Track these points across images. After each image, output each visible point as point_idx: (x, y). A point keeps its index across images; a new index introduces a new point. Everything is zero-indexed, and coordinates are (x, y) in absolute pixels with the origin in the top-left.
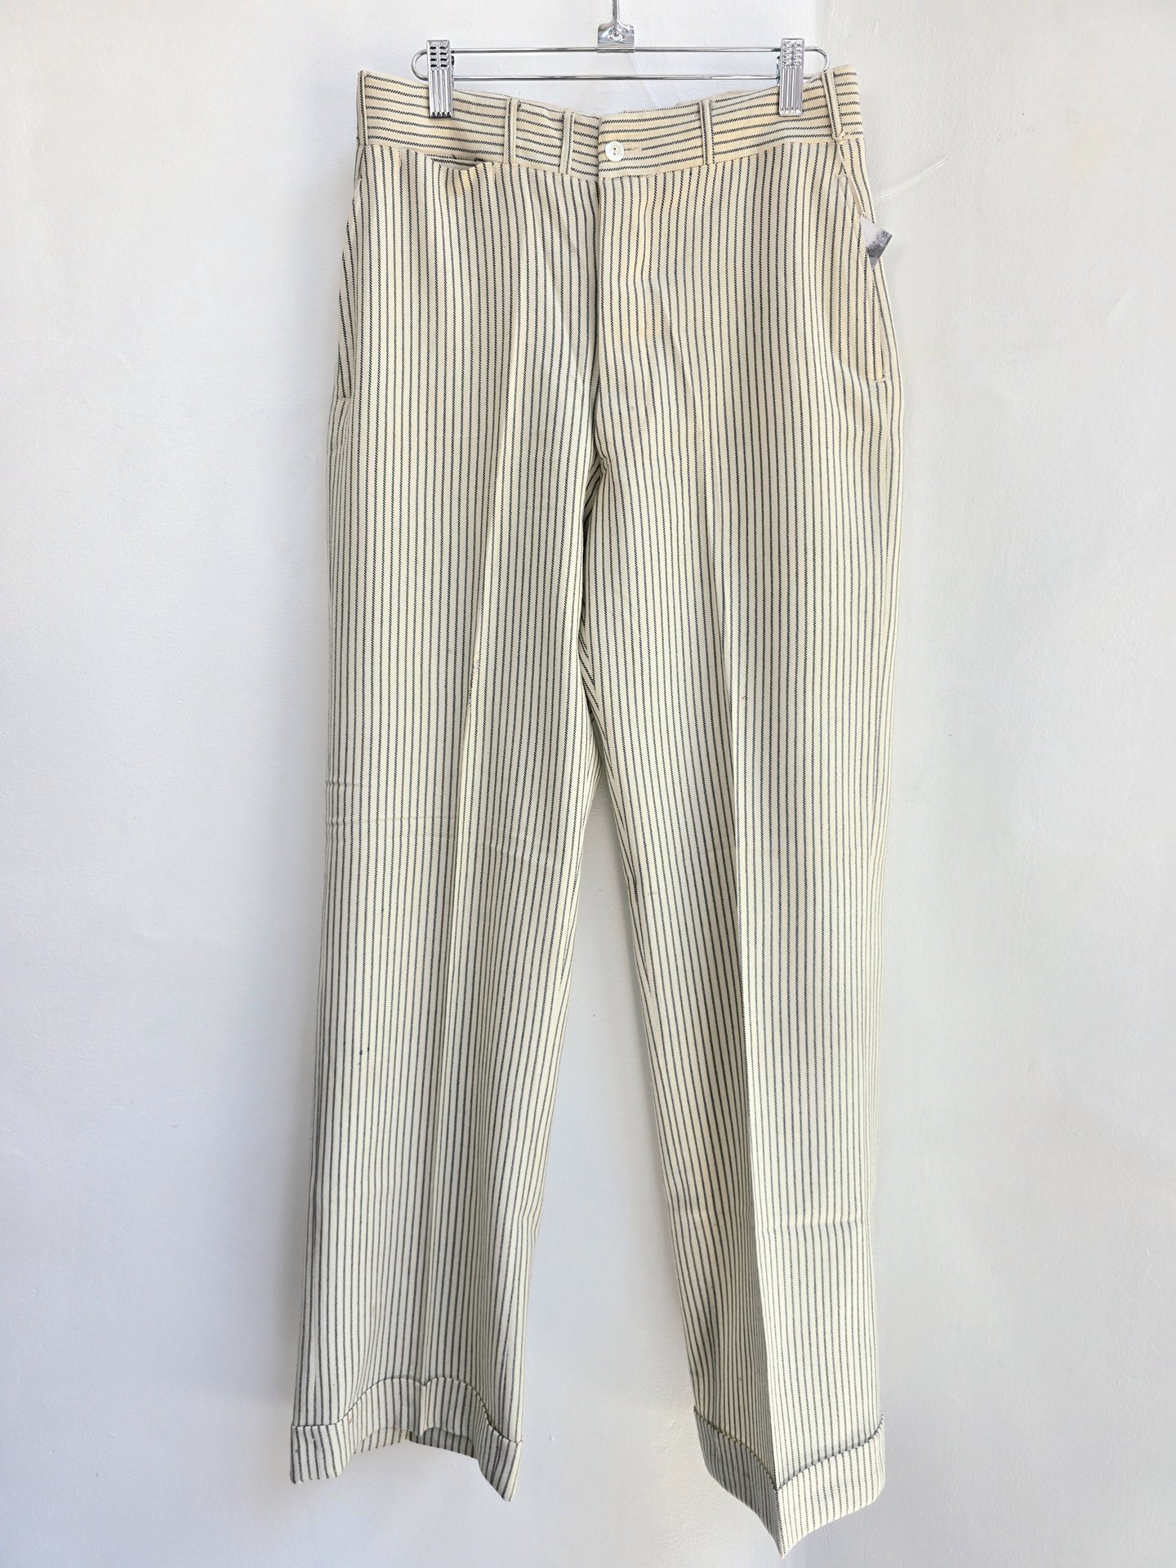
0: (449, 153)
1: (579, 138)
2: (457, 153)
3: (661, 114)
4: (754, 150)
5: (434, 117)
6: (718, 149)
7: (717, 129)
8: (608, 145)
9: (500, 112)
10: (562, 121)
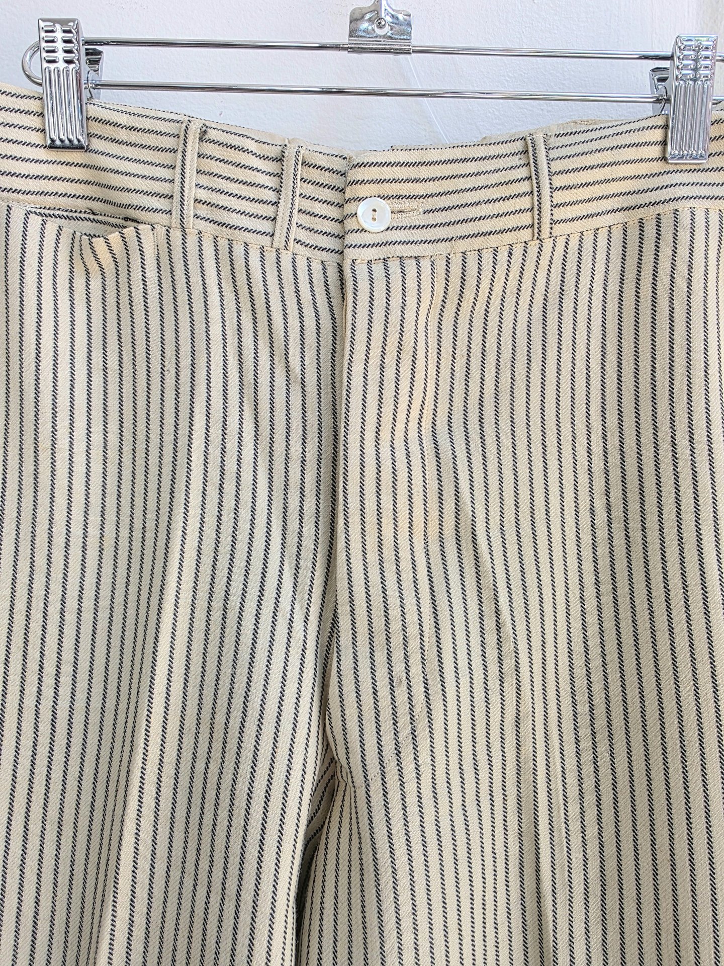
0: (82, 204)
1: (309, 190)
2: (95, 206)
3: (459, 154)
4: (620, 217)
5: (52, 146)
6: (560, 214)
7: (558, 181)
8: (362, 203)
9: (169, 142)
10: (280, 160)
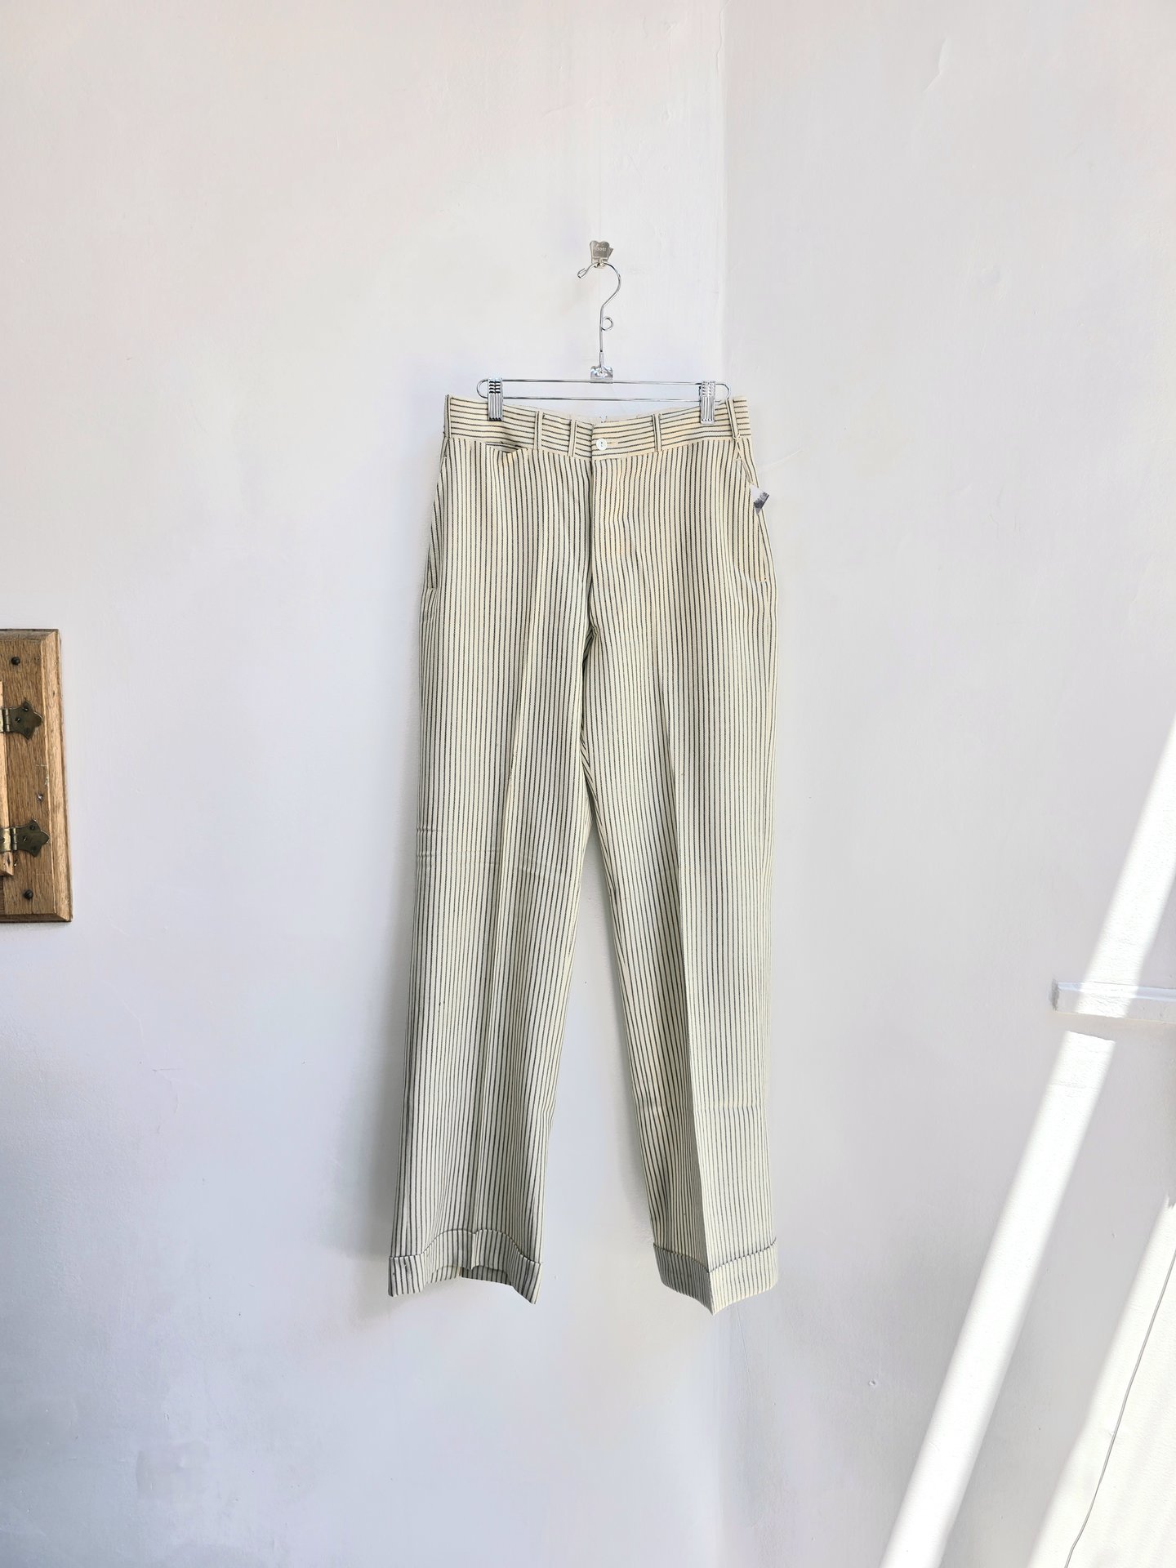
0: (499, 440)
1: (580, 436)
2: (504, 441)
3: (630, 422)
4: (686, 443)
5: (491, 420)
6: (664, 443)
7: (663, 431)
8: (598, 440)
9: (532, 419)
10: (569, 425)
